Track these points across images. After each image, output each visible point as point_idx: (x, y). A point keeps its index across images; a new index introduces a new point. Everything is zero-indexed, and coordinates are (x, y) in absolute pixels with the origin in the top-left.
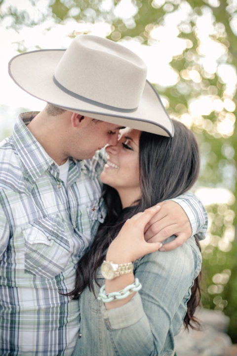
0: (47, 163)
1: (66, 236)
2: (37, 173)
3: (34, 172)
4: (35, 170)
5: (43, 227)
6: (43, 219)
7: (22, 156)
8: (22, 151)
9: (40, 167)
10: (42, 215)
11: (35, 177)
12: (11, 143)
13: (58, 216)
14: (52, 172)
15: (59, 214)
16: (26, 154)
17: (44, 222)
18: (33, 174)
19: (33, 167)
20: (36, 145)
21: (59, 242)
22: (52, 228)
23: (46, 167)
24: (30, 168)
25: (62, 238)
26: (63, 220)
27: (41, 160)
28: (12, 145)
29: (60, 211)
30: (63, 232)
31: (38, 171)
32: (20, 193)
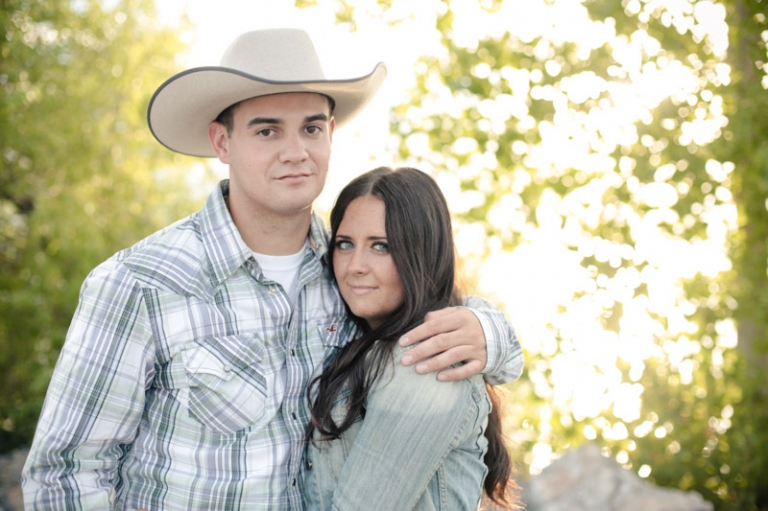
0: (242, 257)
1: (262, 370)
2: (225, 271)
3: (221, 269)
4: (223, 265)
5: (222, 349)
6: (225, 338)
7: (208, 243)
8: (208, 236)
9: (231, 262)
10: (225, 331)
11: (221, 277)
12: (196, 222)
13: (256, 336)
14: (253, 272)
15: (261, 334)
16: (214, 241)
17: (224, 341)
18: (219, 272)
19: (221, 261)
20: (229, 228)
21: (246, 376)
22: (238, 352)
23: (239, 263)
24: (216, 263)
25: (254, 372)
26: (267, 344)
27: (235, 252)
28: (195, 226)
29: (264, 329)
30: (259, 362)
31: (227, 267)
32: (188, 295)
